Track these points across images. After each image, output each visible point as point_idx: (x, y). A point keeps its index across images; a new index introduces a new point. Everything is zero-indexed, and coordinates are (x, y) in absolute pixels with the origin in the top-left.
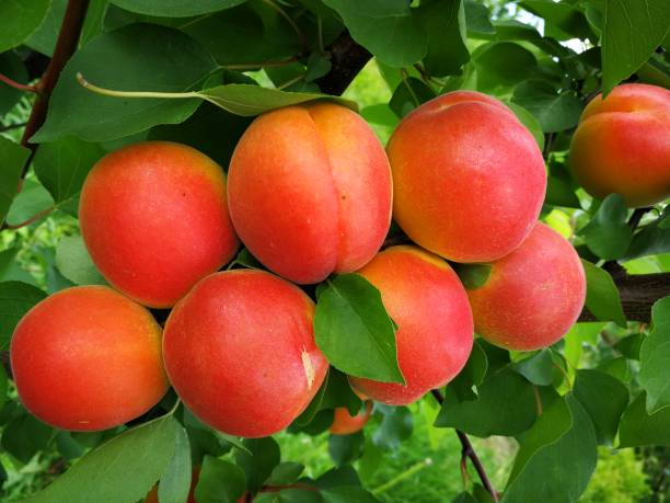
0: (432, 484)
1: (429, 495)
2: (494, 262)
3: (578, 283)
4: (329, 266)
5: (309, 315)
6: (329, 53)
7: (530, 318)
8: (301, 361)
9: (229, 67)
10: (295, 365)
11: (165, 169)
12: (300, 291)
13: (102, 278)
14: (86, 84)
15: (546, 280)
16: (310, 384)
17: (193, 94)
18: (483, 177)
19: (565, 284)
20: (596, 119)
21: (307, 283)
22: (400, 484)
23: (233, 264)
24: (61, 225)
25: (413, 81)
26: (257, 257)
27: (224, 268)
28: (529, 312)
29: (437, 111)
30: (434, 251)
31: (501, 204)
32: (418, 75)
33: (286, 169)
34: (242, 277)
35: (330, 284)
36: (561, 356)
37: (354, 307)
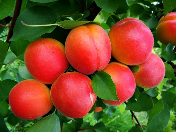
0: (120, 122)
1: (119, 124)
2: (140, 65)
3: (163, 68)
4: (95, 69)
5: (91, 83)
6: (89, 10)
7: (151, 79)
8: (90, 96)
9: (63, 16)
10: (88, 97)
11: (47, 46)
12: (87, 77)
13: (32, 77)
14: (24, 24)
15: (155, 69)
16: (92, 102)
17: (54, 24)
18: (137, 41)
19: (160, 69)
20: (163, 23)
21: (89, 74)
22: (111, 123)
23: (68, 70)
24: (17, 61)
25: (113, 16)
26: (75, 68)
27: (66, 72)
28: (151, 78)
29: (122, 24)
30: (123, 63)
31: (142, 49)
32: (114, 14)
33: (82, 43)
34: (71, 74)
35: (96, 74)
36: (157, 88)
37: (103, 80)
